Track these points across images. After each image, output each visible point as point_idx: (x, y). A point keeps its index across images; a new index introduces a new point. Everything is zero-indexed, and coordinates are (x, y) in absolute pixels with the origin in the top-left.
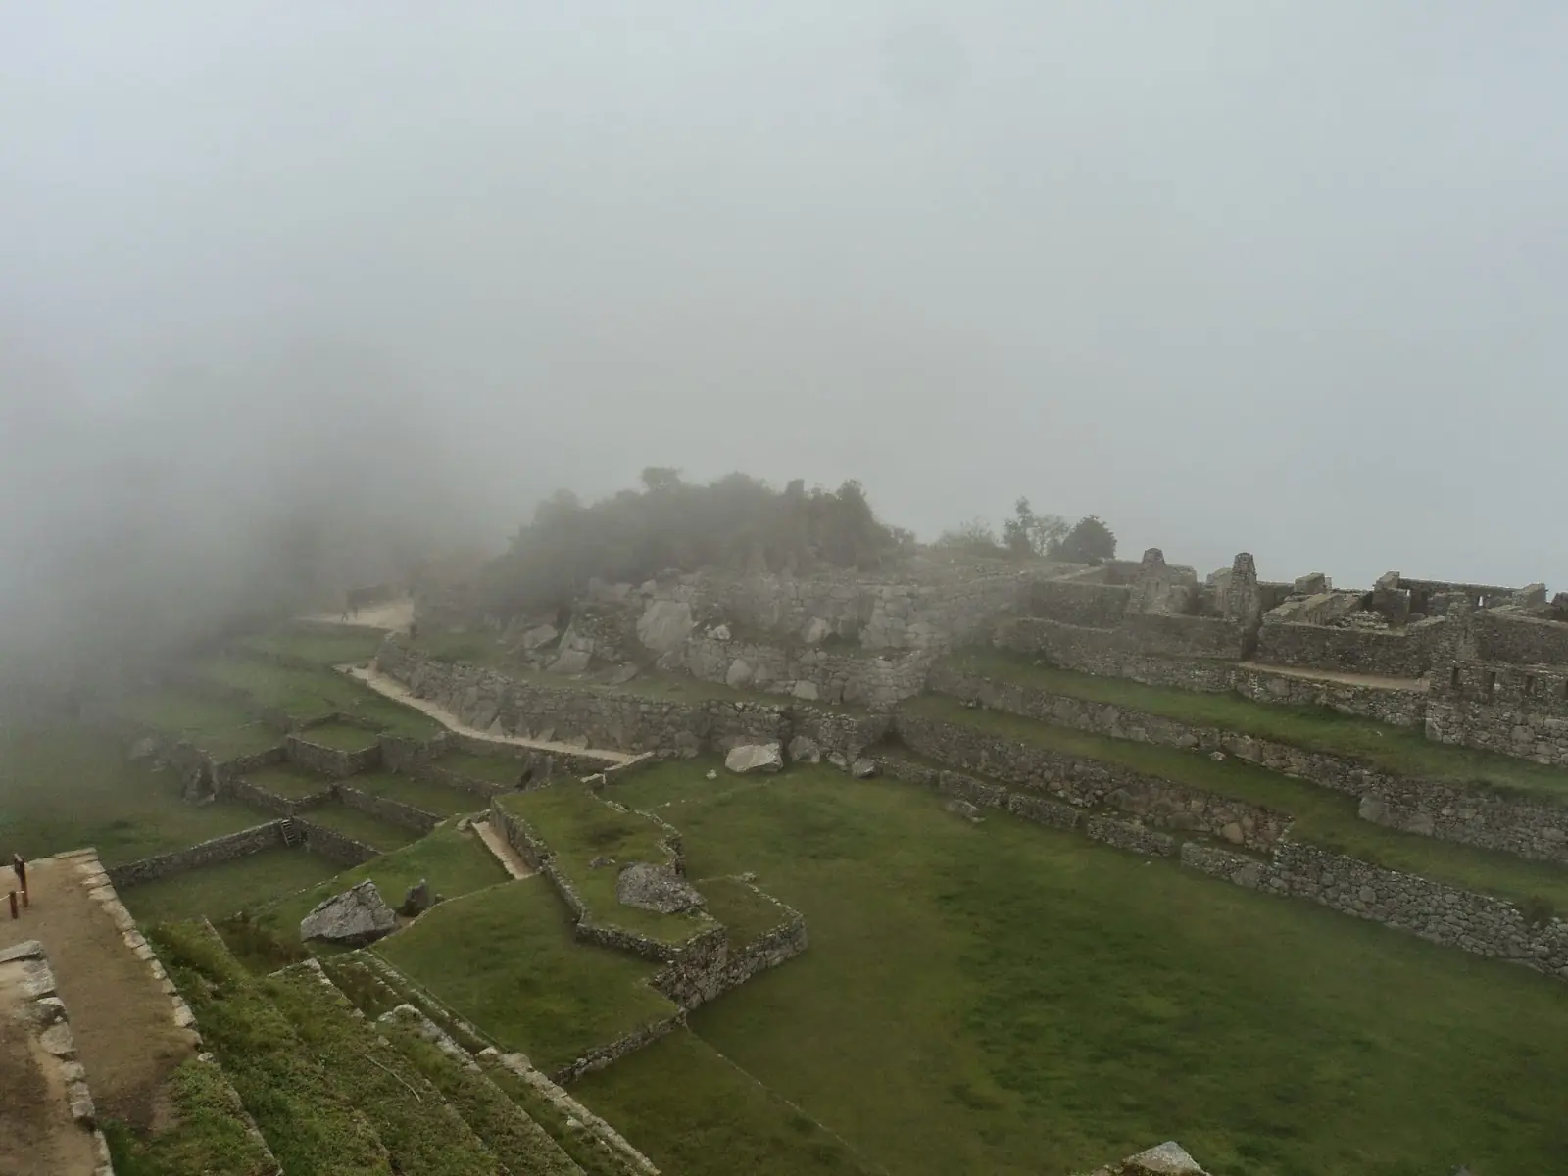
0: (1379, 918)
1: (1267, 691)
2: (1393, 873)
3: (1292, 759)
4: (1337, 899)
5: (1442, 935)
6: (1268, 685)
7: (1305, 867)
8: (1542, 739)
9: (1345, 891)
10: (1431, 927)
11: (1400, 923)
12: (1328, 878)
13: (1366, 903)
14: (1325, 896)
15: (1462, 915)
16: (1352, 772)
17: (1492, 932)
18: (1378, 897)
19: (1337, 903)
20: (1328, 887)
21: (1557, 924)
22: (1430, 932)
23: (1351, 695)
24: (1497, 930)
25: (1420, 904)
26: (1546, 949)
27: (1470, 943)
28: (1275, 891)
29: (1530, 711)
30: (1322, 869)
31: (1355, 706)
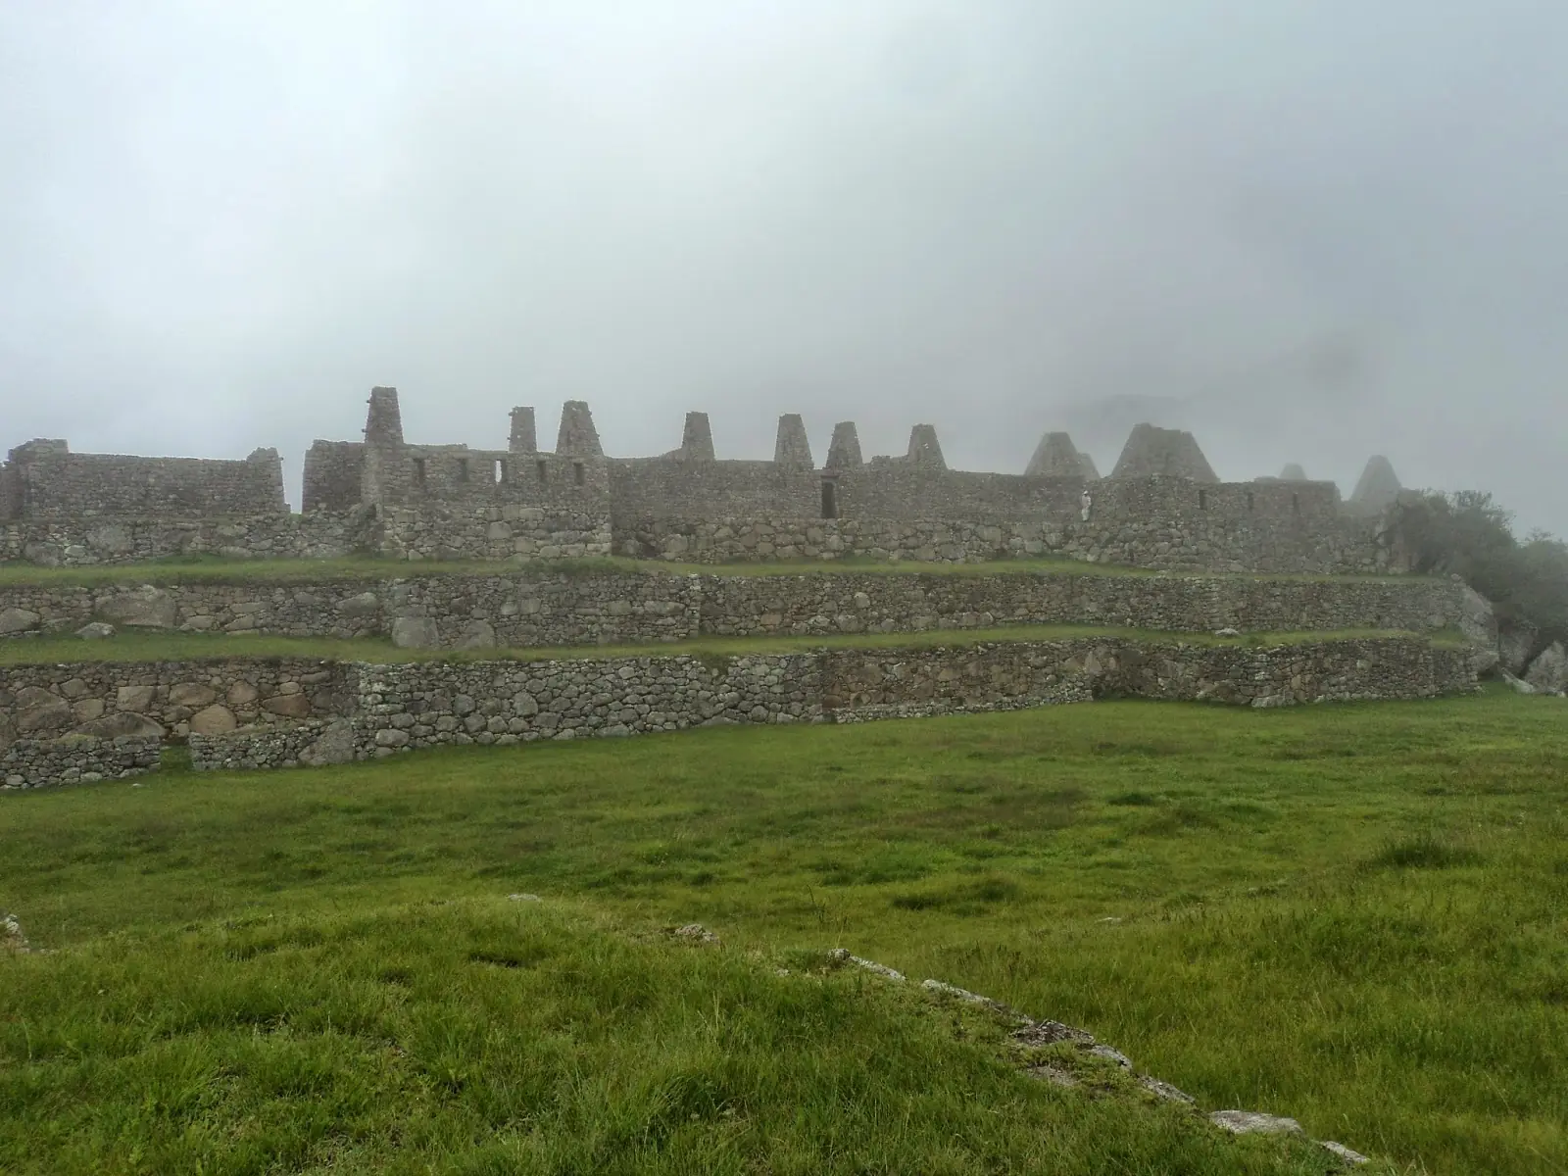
0: (548, 732)
1: (90, 548)
2: (553, 662)
3: (236, 607)
4: (485, 728)
5: (626, 723)
6: (91, 538)
7: (428, 696)
8: (521, 534)
9: (495, 711)
10: (613, 718)
11: (574, 728)
12: (464, 702)
13: (525, 717)
14: (465, 731)
15: (644, 689)
16: (341, 604)
17: (678, 696)
18: (539, 703)
19: (486, 733)
20: (467, 715)
21: (736, 662)
22: (615, 724)
23: (244, 530)
24: (684, 692)
25: (593, 693)
26: (734, 694)
27: (660, 720)
28: (388, 750)
29: (505, 501)
30: (454, 691)
31: (252, 545)
